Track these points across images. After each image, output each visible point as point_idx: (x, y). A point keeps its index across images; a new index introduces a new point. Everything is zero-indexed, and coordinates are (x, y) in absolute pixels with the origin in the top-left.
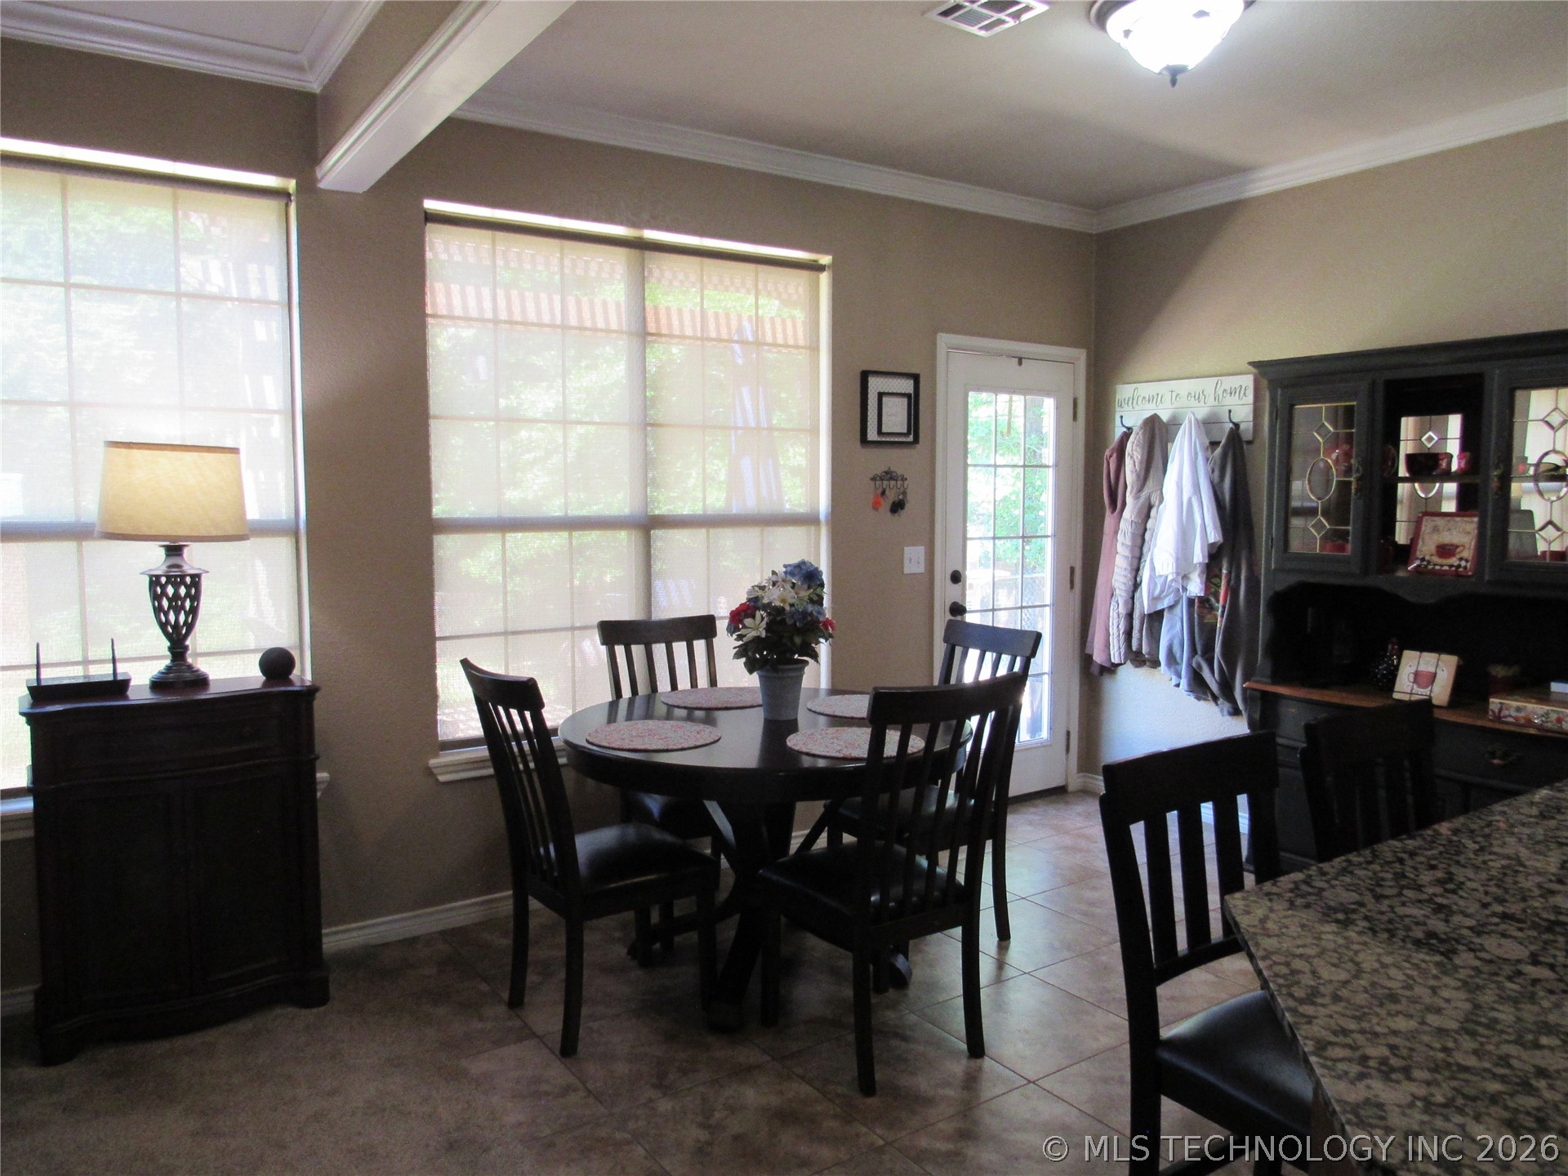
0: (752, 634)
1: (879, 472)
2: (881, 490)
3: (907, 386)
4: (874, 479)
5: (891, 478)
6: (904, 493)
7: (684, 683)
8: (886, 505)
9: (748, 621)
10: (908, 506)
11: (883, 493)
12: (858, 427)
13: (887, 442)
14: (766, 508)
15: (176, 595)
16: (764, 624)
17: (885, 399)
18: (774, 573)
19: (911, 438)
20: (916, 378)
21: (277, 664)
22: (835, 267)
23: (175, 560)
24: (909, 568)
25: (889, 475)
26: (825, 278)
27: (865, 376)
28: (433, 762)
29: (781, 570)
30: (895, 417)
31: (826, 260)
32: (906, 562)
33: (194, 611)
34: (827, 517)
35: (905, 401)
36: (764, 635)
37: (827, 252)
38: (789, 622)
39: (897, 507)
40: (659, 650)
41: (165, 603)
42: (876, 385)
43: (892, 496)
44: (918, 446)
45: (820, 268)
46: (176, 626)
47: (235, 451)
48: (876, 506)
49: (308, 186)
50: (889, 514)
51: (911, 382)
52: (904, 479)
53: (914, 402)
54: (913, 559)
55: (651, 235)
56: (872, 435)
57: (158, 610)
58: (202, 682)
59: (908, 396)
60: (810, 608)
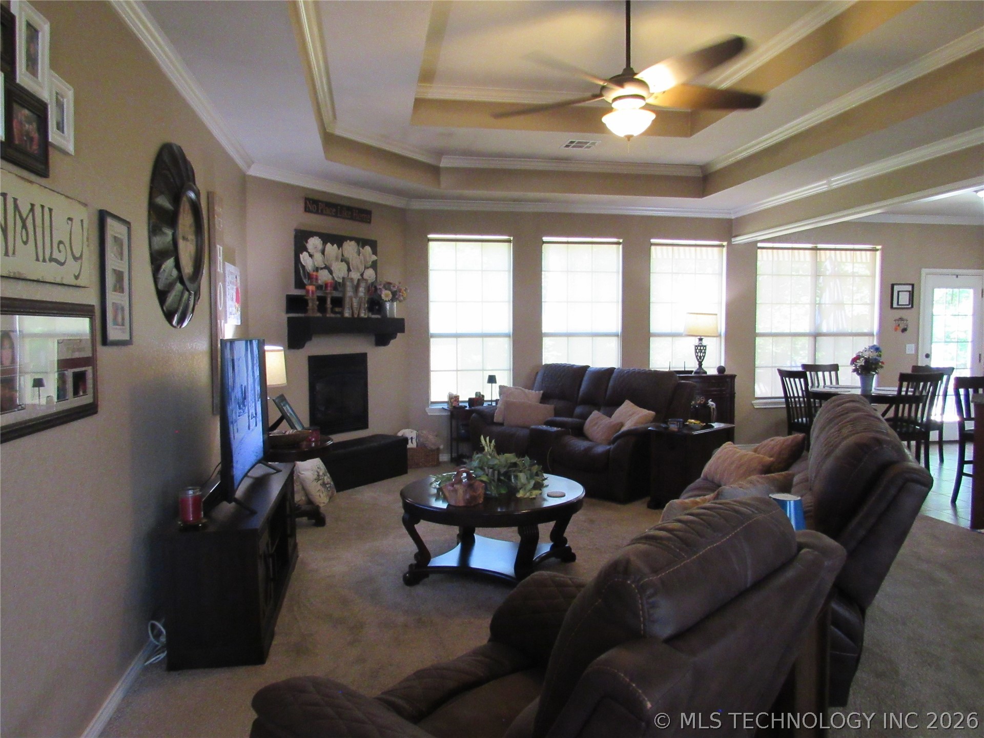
0: (859, 364)
1: (897, 318)
2: (898, 324)
3: (909, 288)
4: (895, 320)
5: (903, 320)
6: (907, 325)
7: (828, 383)
8: (900, 329)
9: (858, 361)
10: (909, 329)
11: (899, 325)
12: (889, 303)
13: (901, 308)
15: (700, 349)
16: (864, 361)
17: (900, 293)
18: (865, 348)
19: (910, 306)
20: (913, 285)
21: (721, 370)
22: (882, 250)
23: (701, 342)
24: (908, 352)
25: (901, 319)
26: (879, 253)
27: (893, 286)
28: (753, 402)
29: (867, 347)
30: (904, 299)
31: (879, 247)
32: (907, 350)
33: (705, 353)
34: (877, 334)
35: (908, 293)
36: (863, 364)
37: (879, 245)
38: (871, 361)
39: (904, 330)
40: (820, 374)
41: (698, 351)
42: (896, 288)
43: (902, 326)
44: (913, 309)
45: (877, 250)
46: (700, 357)
47: (716, 315)
48: (896, 330)
49: (730, 244)
50: (901, 332)
51: (911, 287)
52: (907, 320)
53: (912, 294)
54: (910, 349)
55: (820, 246)
56: (895, 305)
57: (696, 352)
58: (705, 373)
59: (910, 291)
60: (877, 358)
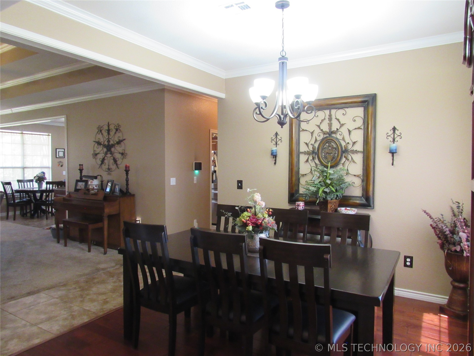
0: (37, 179)
4: (58, 162)
6: (63, 164)
11: (60, 164)
12: (55, 156)
13: (60, 158)
14: (42, 166)
17: (59, 152)
19: (64, 157)
25: (60, 162)
26: (50, 137)
27: (56, 149)
30: (61, 154)
31: (50, 134)
32: (63, 173)
34: (51, 167)
35: (63, 152)
37: (50, 133)
38: (41, 177)
39: (62, 166)
40: (26, 183)
42: (58, 150)
43: (61, 165)
48: (58, 166)
50: (60, 167)
51: (64, 150)
52: (63, 162)
55: (24, 132)
56: (58, 157)
60: (43, 176)
